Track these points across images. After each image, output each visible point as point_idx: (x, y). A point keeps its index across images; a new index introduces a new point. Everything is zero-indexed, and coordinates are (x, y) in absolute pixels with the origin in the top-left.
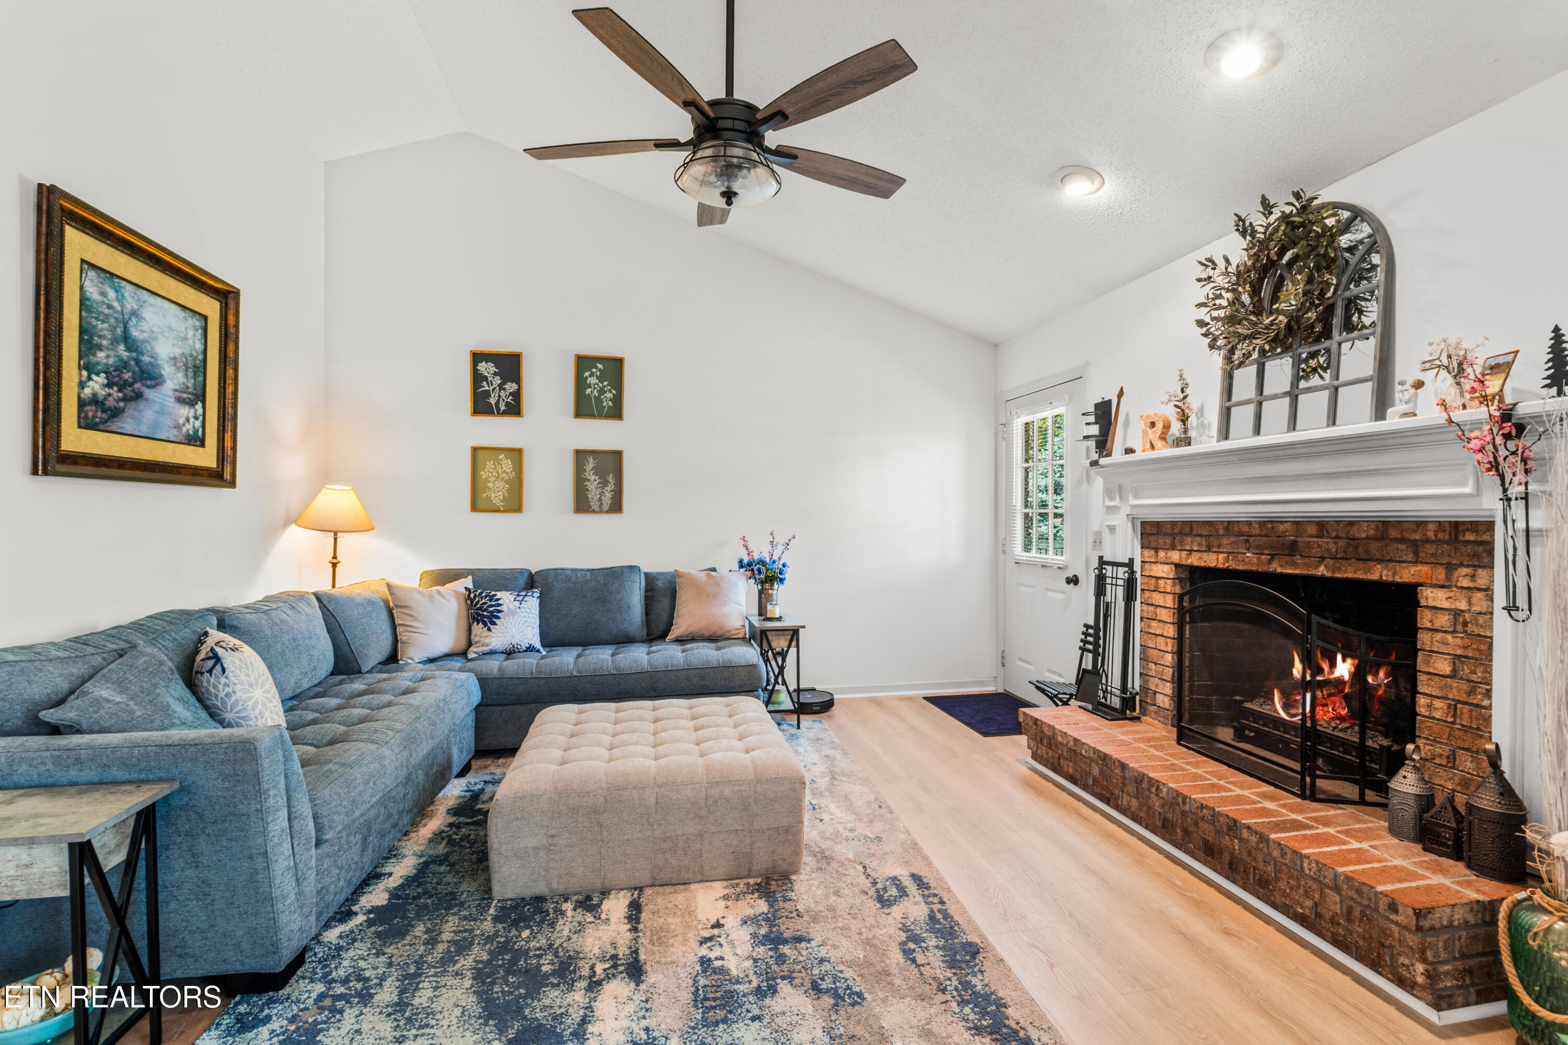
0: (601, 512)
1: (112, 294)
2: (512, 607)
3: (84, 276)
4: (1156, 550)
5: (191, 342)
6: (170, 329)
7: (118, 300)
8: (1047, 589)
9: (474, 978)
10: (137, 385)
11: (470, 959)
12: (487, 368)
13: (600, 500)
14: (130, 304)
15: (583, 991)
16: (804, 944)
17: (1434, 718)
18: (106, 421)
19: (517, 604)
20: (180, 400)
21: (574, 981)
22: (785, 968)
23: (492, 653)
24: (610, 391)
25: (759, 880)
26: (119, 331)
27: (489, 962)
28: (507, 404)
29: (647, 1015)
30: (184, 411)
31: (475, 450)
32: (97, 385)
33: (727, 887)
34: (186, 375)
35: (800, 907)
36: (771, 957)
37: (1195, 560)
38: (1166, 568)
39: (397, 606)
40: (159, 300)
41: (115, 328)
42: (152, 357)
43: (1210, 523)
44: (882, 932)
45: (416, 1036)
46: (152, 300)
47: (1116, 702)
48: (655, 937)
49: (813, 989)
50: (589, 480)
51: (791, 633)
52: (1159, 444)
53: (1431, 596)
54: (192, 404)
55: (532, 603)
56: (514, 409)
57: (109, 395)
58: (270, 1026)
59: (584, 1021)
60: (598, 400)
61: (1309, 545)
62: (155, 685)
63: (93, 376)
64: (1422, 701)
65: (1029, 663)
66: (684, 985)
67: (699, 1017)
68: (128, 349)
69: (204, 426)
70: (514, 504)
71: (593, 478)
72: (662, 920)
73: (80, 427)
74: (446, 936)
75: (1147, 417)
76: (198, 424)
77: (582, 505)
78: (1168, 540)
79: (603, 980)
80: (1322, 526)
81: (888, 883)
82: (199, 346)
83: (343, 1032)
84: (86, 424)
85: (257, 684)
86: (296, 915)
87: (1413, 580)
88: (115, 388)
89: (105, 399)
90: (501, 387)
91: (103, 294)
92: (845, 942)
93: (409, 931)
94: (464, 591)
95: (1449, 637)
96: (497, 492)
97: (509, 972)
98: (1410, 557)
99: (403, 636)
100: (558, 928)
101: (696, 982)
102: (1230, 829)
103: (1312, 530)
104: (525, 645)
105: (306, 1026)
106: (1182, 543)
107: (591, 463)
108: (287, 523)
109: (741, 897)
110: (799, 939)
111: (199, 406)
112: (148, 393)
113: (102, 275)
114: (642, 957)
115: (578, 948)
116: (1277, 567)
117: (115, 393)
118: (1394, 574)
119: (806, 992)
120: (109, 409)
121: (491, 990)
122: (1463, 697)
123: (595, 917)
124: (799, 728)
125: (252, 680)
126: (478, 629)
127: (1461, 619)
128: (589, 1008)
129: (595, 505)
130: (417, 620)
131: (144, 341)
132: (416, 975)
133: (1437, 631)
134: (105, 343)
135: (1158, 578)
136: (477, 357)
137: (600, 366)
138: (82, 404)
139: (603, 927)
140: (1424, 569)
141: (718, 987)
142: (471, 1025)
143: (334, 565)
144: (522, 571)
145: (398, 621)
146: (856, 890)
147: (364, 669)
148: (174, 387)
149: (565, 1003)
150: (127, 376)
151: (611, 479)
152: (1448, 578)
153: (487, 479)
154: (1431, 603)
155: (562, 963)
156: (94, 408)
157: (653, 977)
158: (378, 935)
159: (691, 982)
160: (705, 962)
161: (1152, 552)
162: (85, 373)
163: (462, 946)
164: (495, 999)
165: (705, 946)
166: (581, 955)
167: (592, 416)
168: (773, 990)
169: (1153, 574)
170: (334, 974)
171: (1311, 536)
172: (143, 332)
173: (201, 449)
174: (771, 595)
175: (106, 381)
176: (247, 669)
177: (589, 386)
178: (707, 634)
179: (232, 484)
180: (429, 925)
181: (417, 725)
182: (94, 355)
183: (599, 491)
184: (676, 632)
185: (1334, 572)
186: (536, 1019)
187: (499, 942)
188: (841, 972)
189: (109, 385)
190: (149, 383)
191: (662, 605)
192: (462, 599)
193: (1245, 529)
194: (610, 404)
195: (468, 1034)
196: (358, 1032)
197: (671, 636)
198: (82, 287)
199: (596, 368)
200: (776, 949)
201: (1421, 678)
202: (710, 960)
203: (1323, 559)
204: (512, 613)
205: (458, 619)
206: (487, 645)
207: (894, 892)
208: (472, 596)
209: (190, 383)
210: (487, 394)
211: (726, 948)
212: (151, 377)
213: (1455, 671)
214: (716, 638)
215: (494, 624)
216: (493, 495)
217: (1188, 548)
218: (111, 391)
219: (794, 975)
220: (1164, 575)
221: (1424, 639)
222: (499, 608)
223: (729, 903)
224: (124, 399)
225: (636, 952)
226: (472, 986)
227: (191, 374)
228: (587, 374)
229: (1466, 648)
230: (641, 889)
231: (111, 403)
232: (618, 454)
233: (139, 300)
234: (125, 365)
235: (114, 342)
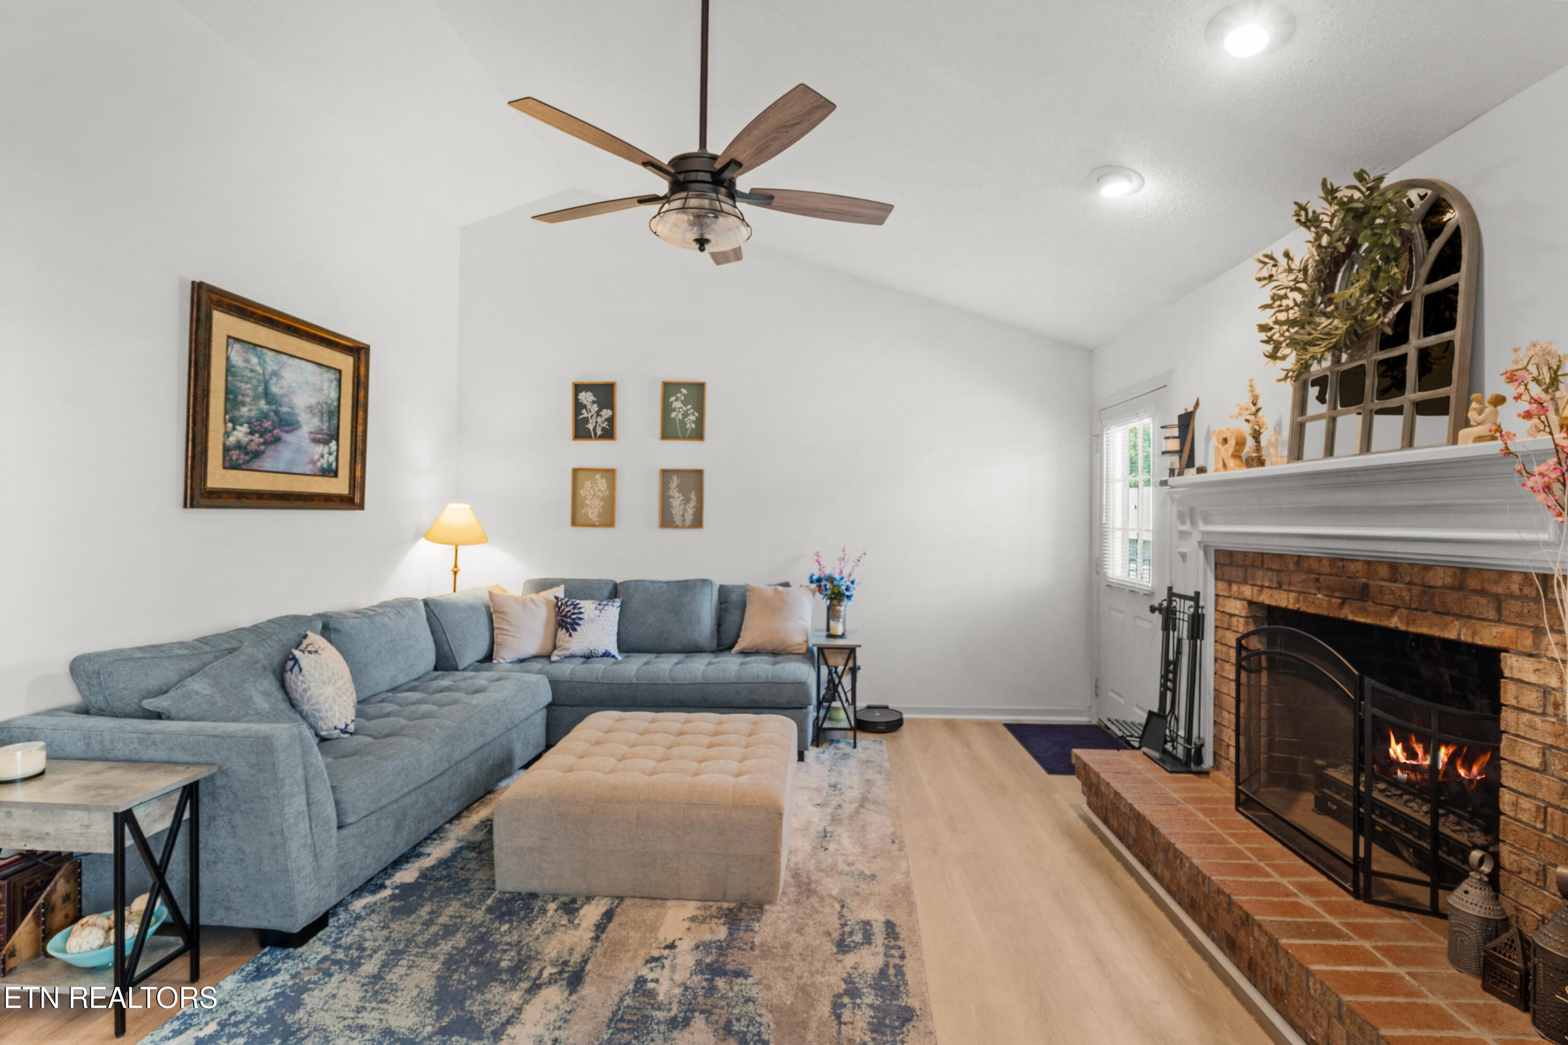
0: (684, 527)
1: (254, 360)
2: (592, 616)
3: (230, 348)
4: (1230, 583)
5: (326, 392)
6: (307, 383)
7: (260, 364)
8: (1136, 617)
9: (444, 963)
10: (276, 432)
11: (450, 944)
12: (587, 397)
13: (683, 515)
14: (271, 366)
15: (523, 992)
16: (740, 980)
17: (1519, 821)
18: (248, 462)
19: (597, 612)
20: (316, 441)
21: (520, 980)
22: (709, 1002)
23: (572, 656)
24: (693, 414)
25: (732, 905)
26: (261, 389)
27: (463, 949)
28: (603, 429)
29: (564, 1025)
30: (320, 449)
31: (575, 471)
32: (241, 433)
33: (699, 908)
34: (321, 420)
35: (757, 940)
36: (703, 988)
37: (1266, 598)
38: (1239, 604)
39: (496, 612)
40: (297, 361)
41: (257, 387)
42: (290, 407)
43: (1280, 557)
44: (822, 980)
45: (373, 1009)
46: (291, 361)
47: (1180, 752)
48: (610, 949)
49: (724, 1029)
50: (673, 498)
51: (848, 651)
52: (1231, 463)
53: (1513, 665)
54: (326, 442)
55: (613, 611)
56: (609, 433)
57: (252, 441)
58: (275, 979)
59: (509, 1022)
60: (683, 423)
61: (1381, 589)
62: (244, 681)
63: (238, 427)
64: (1506, 797)
65: (1120, 695)
66: (609, 1002)
67: (606, 1037)
68: (269, 403)
69: (337, 460)
70: (608, 520)
71: (676, 495)
72: (624, 933)
73: (225, 468)
74: (443, 920)
75: (1220, 432)
76: (332, 458)
77: (667, 521)
78: (1240, 573)
79: (545, 984)
80: (1395, 568)
81: (857, 927)
82: (334, 395)
83: (323, 994)
84: (230, 465)
85: (329, 682)
86: (313, 885)
87: (1495, 643)
88: (257, 435)
89: (248, 444)
90: (598, 414)
91: (247, 361)
92: (780, 985)
93: (416, 909)
94: (553, 599)
95: (1538, 720)
96: (593, 509)
97: (475, 963)
98: (1492, 614)
99: (498, 639)
100: (534, 926)
101: (622, 1000)
102: (1243, 923)
103: (1384, 572)
104: (601, 651)
105: (301, 983)
106: (1253, 577)
107: (675, 482)
108: (417, 537)
109: (708, 920)
110: (738, 974)
111: (333, 445)
112: (287, 437)
113: (246, 346)
114: (589, 967)
115: (540, 949)
116: (1349, 614)
117: (256, 438)
118: (1474, 634)
119: (716, 1030)
120: (252, 452)
121: (451, 977)
122: (1554, 800)
123: (569, 920)
124: (855, 747)
125: (325, 678)
126: (562, 633)
127: (1552, 699)
128: (519, 1010)
129: (678, 520)
130: (510, 624)
131: (285, 395)
132: (403, 952)
133: (1523, 710)
134: (248, 400)
135: (1231, 615)
136: (578, 388)
137: (684, 391)
138: (226, 449)
139: (571, 932)
140: (1508, 630)
141: (639, 1009)
142: (419, 1007)
143: (455, 573)
144: (607, 582)
145: (495, 625)
146: (822, 929)
147: (461, 667)
148: (310, 430)
149: (502, 1001)
150: (267, 424)
151: (693, 496)
152: (1536, 644)
153: (585, 498)
154: (1517, 675)
155: (520, 961)
156: (237, 452)
157: (588, 990)
158: (393, 908)
159: (617, 999)
160: (640, 981)
161: (1225, 585)
162: (230, 425)
163: (449, 931)
164: (449, 986)
165: (649, 966)
166: (539, 957)
167: (676, 437)
168: (687, 1022)
169: (1228, 610)
170: (343, 940)
171: (1383, 580)
172: (282, 388)
173: (334, 480)
174: (839, 611)
175: (248, 430)
176: (322, 668)
177: (674, 410)
178: (770, 648)
179: (361, 506)
180: (434, 907)
181: (467, 724)
182: (239, 410)
183: (682, 507)
184: (741, 644)
185: (1408, 624)
186: (471, 1012)
187: (480, 932)
188: (760, 1015)
189: (252, 433)
190: (287, 428)
191: (732, 618)
192: (552, 606)
193: (1315, 565)
194: (693, 426)
195: (413, 1015)
196: (334, 996)
197: (737, 648)
198: (228, 359)
199: (681, 392)
200: (711, 981)
201: (1506, 768)
202: (645, 981)
203: (1396, 608)
204: (591, 621)
205: (547, 624)
206: (568, 649)
207: (858, 938)
208: (559, 604)
209: (325, 426)
210: (586, 420)
211: (667, 972)
212: (288, 424)
213: (1545, 763)
214: (777, 653)
215: (575, 630)
216: (590, 511)
217: (1259, 583)
218: (253, 438)
219: (714, 1011)
220: (1237, 612)
221: (1508, 718)
222: (580, 616)
223: (693, 925)
224: (265, 443)
225: (586, 962)
226: (439, 970)
227: (325, 418)
228: (672, 399)
229: (1557, 736)
230: (621, 899)
231: (252, 447)
232: (699, 473)
233: (279, 363)
234: (265, 416)
235: (256, 398)
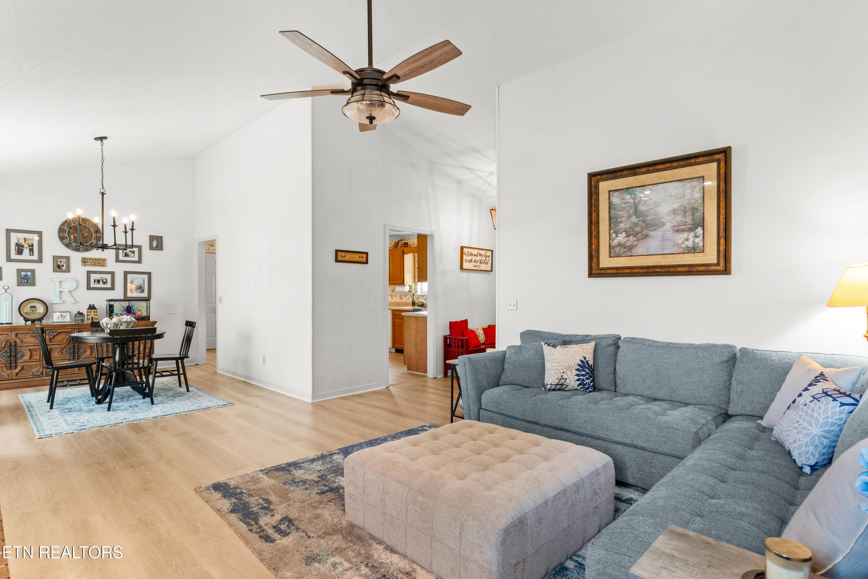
1: (629, 197)
3: (613, 197)
5: (688, 197)
6: (671, 196)
7: (632, 198)
10: (643, 232)
14: (640, 196)
18: (626, 252)
20: (680, 231)
26: (633, 211)
30: (683, 235)
32: (621, 238)
34: (683, 216)
40: (660, 185)
41: (629, 211)
42: (655, 215)
44: (283, 506)
46: (656, 187)
49: (304, 481)
54: (692, 230)
57: (628, 240)
63: (619, 235)
68: (638, 217)
69: (703, 240)
73: (610, 257)
76: (698, 240)
82: (698, 196)
84: (614, 255)
88: (632, 236)
89: (625, 242)
91: (624, 199)
92: (300, 497)
110: (322, 494)
111: (699, 230)
112: (651, 233)
113: (623, 191)
117: (631, 238)
120: (628, 246)
131: (651, 209)
134: (624, 219)
138: (611, 248)
148: (673, 225)
150: (637, 229)
156: (619, 248)
162: (614, 235)
172: (648, 206)
173: (700, 254)
175: (626, 235)
182: (619, 226)
189: (628, 236)
190: (652, 228)
198: (611, 202)
209: (687, 219)
212: (652, 225)
218: (629, 238)
224: (637, 240)
227: (687, 214)
231: (629, 243)
234: (636, 225)
235: (629, 216)
